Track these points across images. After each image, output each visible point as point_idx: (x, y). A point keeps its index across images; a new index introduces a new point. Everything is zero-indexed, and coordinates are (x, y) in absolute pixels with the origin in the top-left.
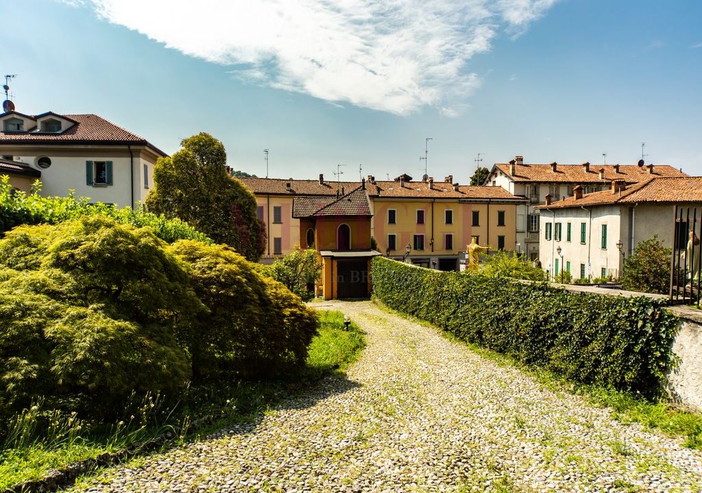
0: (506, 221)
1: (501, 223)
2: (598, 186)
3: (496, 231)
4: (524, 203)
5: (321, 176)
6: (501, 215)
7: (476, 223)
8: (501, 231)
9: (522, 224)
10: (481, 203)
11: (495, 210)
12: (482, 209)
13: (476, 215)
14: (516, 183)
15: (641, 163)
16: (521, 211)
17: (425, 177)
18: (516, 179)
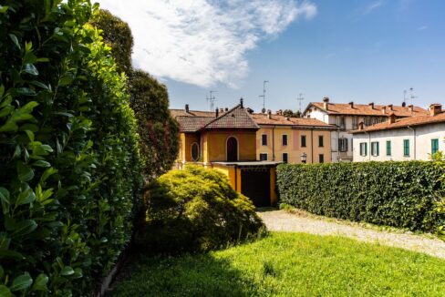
0: (324, 143)
1: (321, 145)
2: (384, 118)
3: (318, 151)
4: (336, 130)
5: (187, 107)
6: (321, 138)
7: (304, 145)
8: (321, 150)
9: (335, 146)
10: (307, 129)
11: (317, 134)
12: (307, 134)
13: (303, 138)
14: (330, 115)
15: (404, 104)
16: (334, 135)
17: (264, 110)
18: (330, 112)
